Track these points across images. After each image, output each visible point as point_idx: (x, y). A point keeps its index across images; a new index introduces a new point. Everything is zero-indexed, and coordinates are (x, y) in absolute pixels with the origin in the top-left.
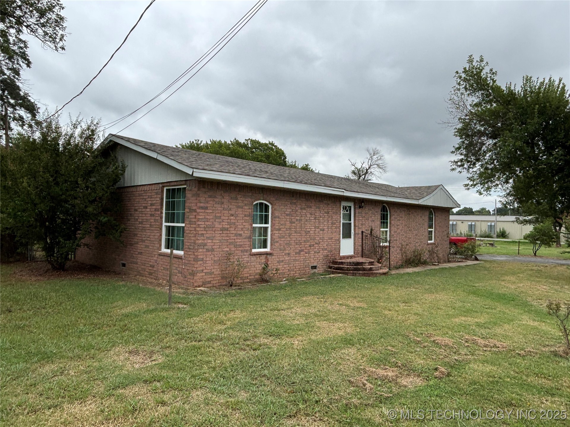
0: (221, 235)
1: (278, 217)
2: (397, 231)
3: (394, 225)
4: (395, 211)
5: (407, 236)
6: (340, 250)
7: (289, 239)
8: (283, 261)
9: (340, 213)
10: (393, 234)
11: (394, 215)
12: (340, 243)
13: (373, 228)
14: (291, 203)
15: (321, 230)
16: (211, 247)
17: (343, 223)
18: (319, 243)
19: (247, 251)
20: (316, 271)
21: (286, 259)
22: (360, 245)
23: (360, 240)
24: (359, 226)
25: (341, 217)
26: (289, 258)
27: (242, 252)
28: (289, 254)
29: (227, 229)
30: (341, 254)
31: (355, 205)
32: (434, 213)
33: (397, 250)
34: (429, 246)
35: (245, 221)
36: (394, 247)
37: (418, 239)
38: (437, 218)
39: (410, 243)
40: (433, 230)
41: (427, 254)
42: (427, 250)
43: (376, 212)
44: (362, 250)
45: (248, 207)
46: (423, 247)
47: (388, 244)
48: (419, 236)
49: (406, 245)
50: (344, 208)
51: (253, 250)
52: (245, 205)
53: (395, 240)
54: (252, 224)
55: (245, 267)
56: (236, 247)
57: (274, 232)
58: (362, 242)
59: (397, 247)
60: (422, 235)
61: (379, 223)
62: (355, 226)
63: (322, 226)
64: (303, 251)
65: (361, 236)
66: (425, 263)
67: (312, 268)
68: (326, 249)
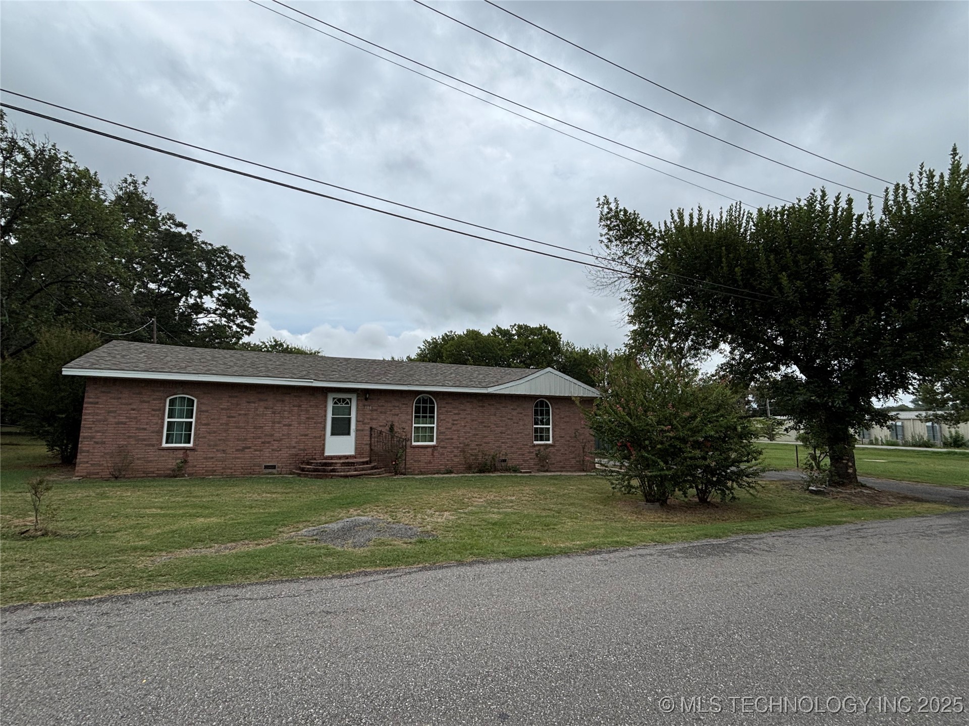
0: (116, 429)
1: (207, 411)
2: (454, 428)
3: (444, 420)
4: (447, 403)
5: (477, 435)
6: (323, 450)
7: (224, 435)
8: (212, 458)
9: (326, 407)
10: (444, 430)
11: (445, 407)
12: (324, 440)
13: (396, 424)
14: (230, 397)
15: (285, 425)
16: (100, 440)
17: (333, 418)
18: (281, 440)
19: (153, 445)
20: (274, 471)
21: (219, 455)
22: (366, 444)
23: (365, 437)
24: (366, 421)
25: (326, 411)
26: (224, 455)
27: (146, 445)
28: (223, 451)
29: (125, 424)
30: (327, 454)
31: (358, 397)
32: (551, 404)
33: (453, 452)
34: (537, 448)
35: (153, 416)
36: (446, 448)
37: (508, 438)
38: (557, 411)
39: (486, 443)
40: (550, 426)
41: (531, 459)
42: (533, 453)
43: (404, 404)
44: (371, 450)
45: (157, 402)
46: (521, 448)
47: (434, 443)
48: (508, 435)
49: (477, 445)
50: (339, 400)
51: (164, 445)
52: (154, 400)
53: (448, 439)
54: (163, 419)
55: (150, 461)
56: (138, 440)
57: (199, 427)
58: (371, 441)
59: (454, 448)
60: (518, 433)
61: (409, 417)
62: (357, 421)
63: (286, 421)
64: (250, 448)
65: (368, 432)
66: (508, 470)
67: (266, 467)
68: (294, 447)
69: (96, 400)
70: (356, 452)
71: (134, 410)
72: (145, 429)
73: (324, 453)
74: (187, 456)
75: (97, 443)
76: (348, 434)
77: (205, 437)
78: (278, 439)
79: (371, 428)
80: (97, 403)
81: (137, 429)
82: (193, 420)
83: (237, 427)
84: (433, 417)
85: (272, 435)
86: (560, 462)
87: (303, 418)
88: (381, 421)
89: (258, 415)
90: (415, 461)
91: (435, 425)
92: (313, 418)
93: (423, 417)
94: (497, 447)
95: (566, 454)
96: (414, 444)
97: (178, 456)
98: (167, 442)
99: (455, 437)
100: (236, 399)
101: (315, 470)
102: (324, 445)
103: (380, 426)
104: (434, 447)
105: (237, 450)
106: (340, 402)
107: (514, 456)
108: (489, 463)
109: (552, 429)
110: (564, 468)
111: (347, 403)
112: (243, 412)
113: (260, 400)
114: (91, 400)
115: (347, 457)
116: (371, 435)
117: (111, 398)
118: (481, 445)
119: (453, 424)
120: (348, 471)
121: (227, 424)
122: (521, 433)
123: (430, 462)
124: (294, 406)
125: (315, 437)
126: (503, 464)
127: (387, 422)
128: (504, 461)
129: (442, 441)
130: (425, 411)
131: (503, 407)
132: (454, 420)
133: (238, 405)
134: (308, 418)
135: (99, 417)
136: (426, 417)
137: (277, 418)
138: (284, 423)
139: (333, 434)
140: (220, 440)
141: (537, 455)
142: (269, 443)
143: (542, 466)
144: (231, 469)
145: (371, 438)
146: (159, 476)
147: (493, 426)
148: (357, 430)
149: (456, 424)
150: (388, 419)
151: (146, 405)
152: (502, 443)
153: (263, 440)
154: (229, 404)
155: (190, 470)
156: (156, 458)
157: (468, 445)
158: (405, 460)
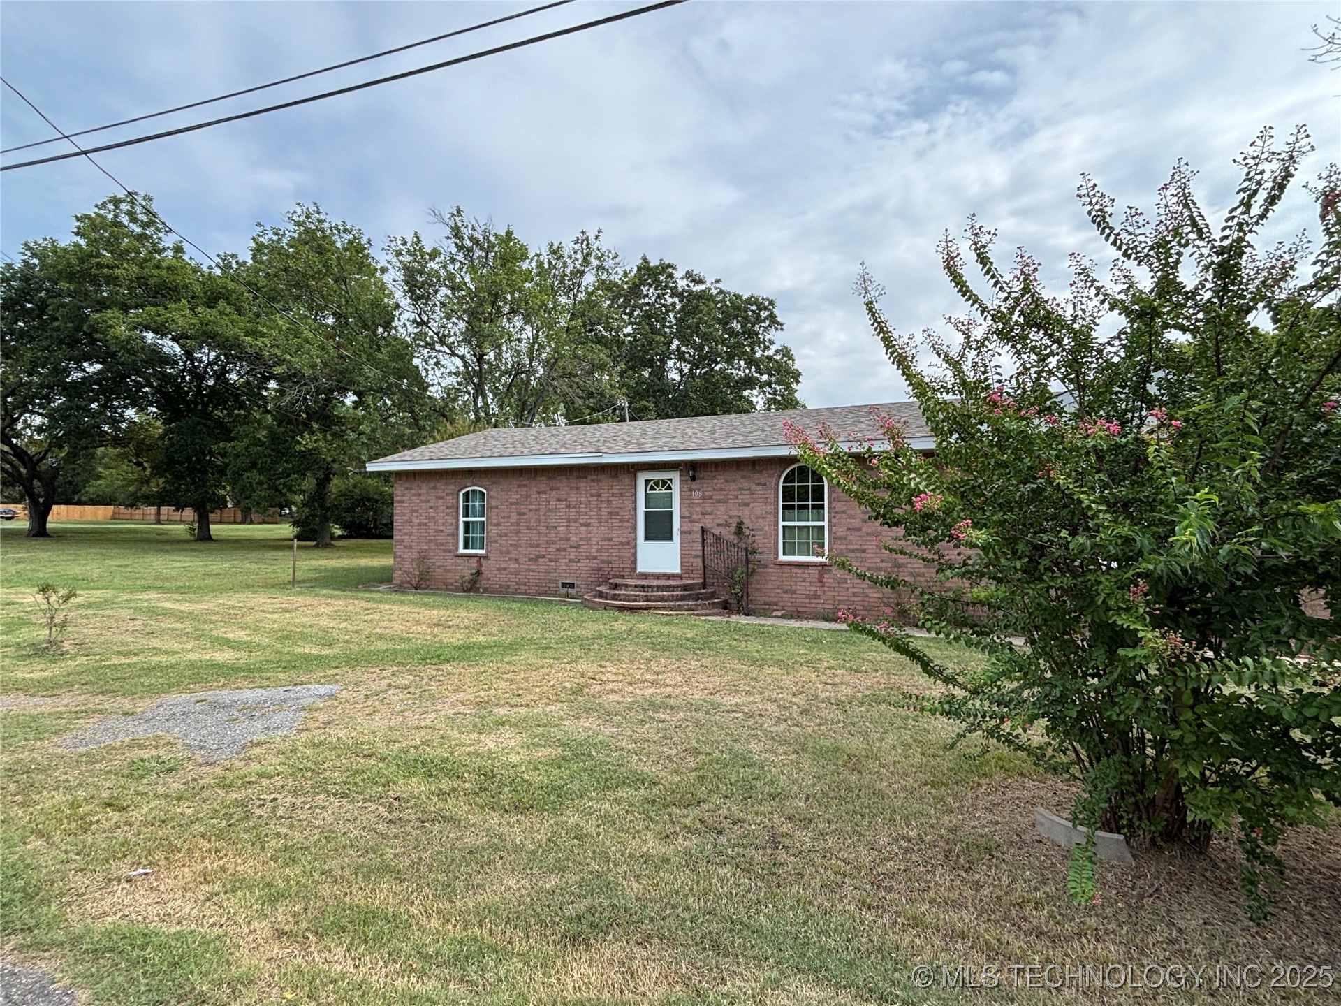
0: (419, 531)
1: (497, 507)
3: (844, 512)
7: (516, 538)
8: (505, 569)
9: (635, 494)
10: (844, 534)
12: (635, 547)
13: (747, 522)
14: (519, 486)
17: (646, 513)
19: (450, 552)
20: (573, 591)
21: (512, 566)
22: (697, 556)
23: (695, 545)
24: (695, 516)
25: (635, 502)
26: (517, 566)
27: (444, 551)
28: (516, 560)
29: (425, 524)
30: (641, 569)
31: (681, 476)
35: (448, 515)
43: (758, 484)
44: (705, 566)
45: (452, 497)
47: (824, 558)
50: (657, 483)
51: (462, 550)
52: (447, 495)
53: (853, 551)
54: (458, 520)
56: (437, 545)
57: (490, 528)
58: (703, 550)
61: (770, 508)
62: (681, 517)
64: (543, 557)
67: (564, 585)
69: (403, 498)
70: (682, 569)
72: (442, 531)
73: (635, 568)
74: (480, 565)
75: (406, 547)
76: (670, 538)
77: (496, 542)
78: (575, 545)
79: (703, 530)
80: (404, 501)
81: (436, 531)
82: (485, 519)
83: (528, 528)
84: (822, 507)
85: (568, 539)
87: (604, 512)
88: (719, 518)
89: (550, 510)
90: (786, 592)
91: (825, 524)
92: (617, 514)
93: (800, 507)
96: (783, 558)
97: (473, 565)
98: (464, 548)
100: (525, 489)
102: (635, 555)
103: (719, 525)
104: (823, 565)
105: (531, 560)
106: (658, 486)
111: (667, 488)
112: (534, 507)
113: (552, 489)
114: (399, 498)
115: (668, 576)
116: (704, 540)
117: (414, 495)
121: (518, 524)
123: (816, 596)
124: (592, 496)
125: (621, 543)
127: (730, 517)
129: (842, 554)
130: (803, 497)
133: (527, 497)
134: (610, 513)
135: (405, 518)
136: (806, 507)
137: (573, 515)
138: (582, 521)
139: (647, 538)
140: (511, 545)
142: (565, 550)
144: (525, 585)
145: (703, 547)
146: (457, 589)
148: (682, 533)
150: (731, 513)
151: (441, 502)
153: (558, 546)
154: (518, 496)
155: (484, 583)
156: (454, 567)
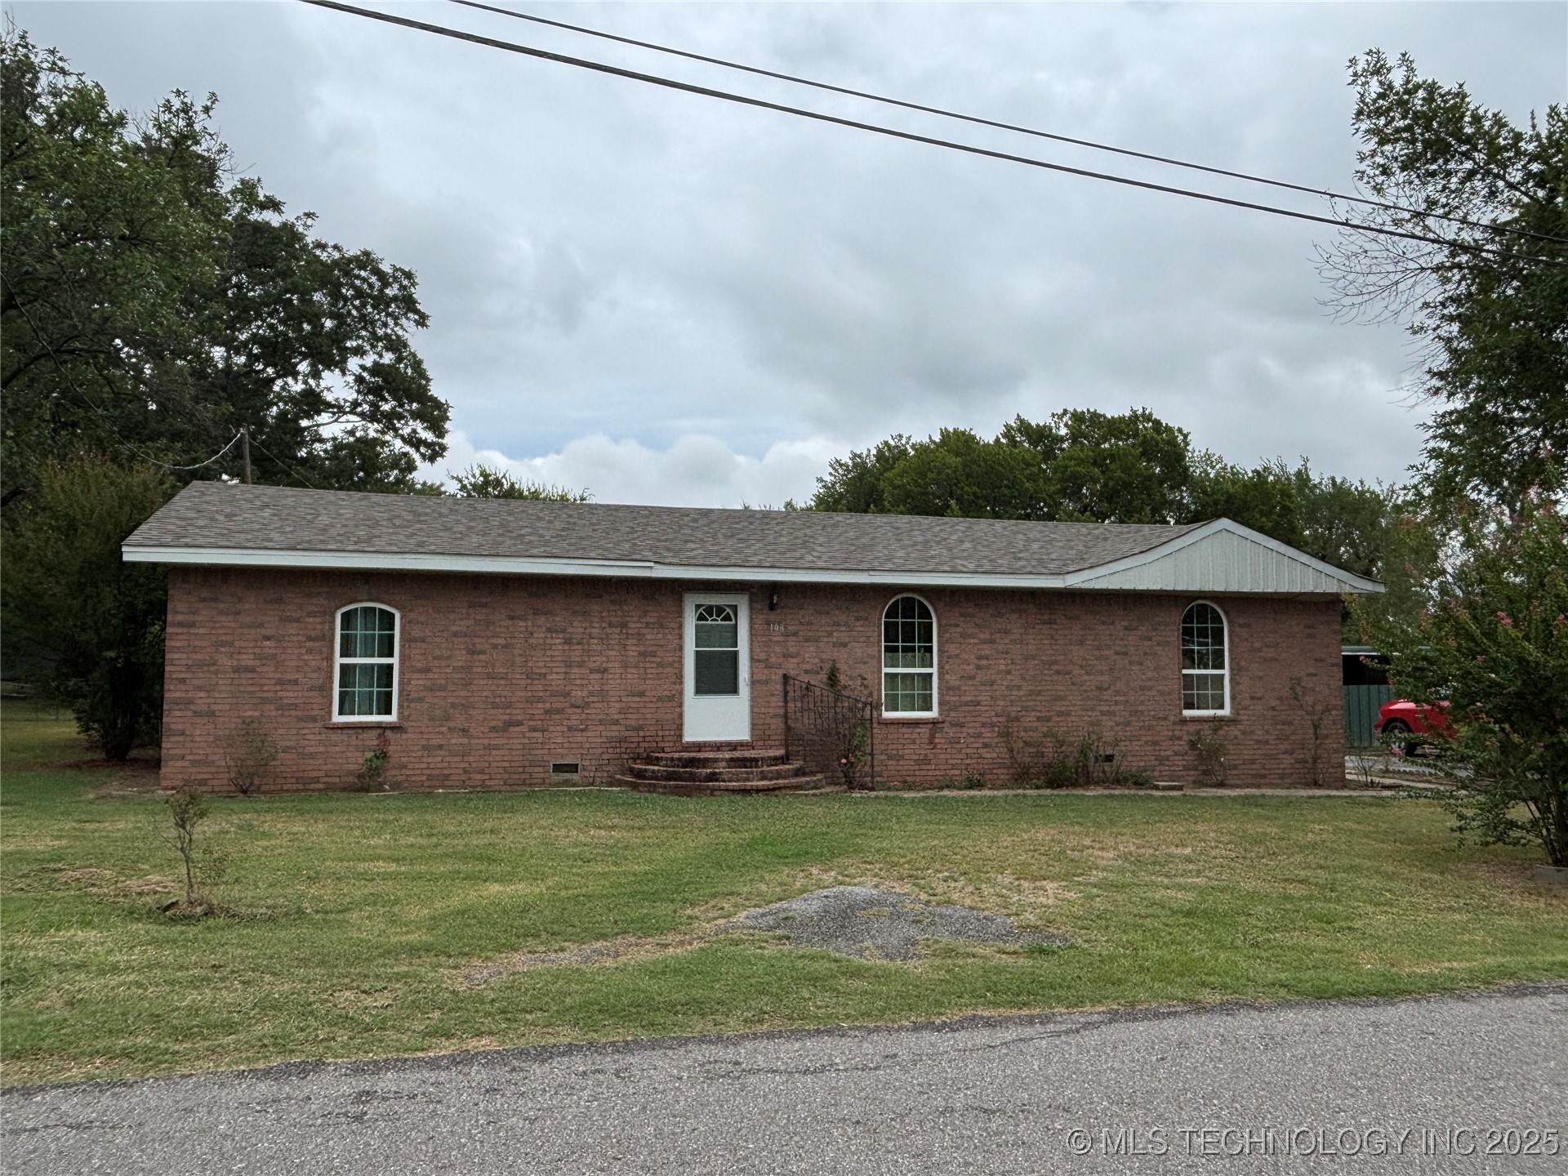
0: (236, 682)
1: (423, 640)
2: (981, 676)
3: (957, 656)
4: (962, 615)
5: (1039, 693)
6: (680, 727)
7: (463, 693)
8: (440, 747)
9: (681, 627)
10: (957, 683)
11: (957, 626)
12: (681, 705)
13: (843, 667)
14: (471, 605)
15: (592, 671)
16: (205, 708)
17: (697, 652)
18: (587, 705)
19: (314, 719)
20: (575, 777)
21: (453, 741)
22: (776, 716)
23: (774, 699)
24: (773, 660)
25: (681, 637)
26: (466, 741)
27: (300, 719)
28: (463, 730)
29: (252, 670)
30: (689, 736)
31: (751, 601)
32: (1226, 613)
33: (979, 735)
34: (1192, 728)
35: (310, 651)
36: (962, 725)
37: (1116, 703)
38: (1244, 633)
39: (1060, 714)
40: (1226, 672)
41: (1176, 754)
42: (1180, 738)
43: (857, 619)
44: (788, 729)
45: (318, 620)
46: (1149, 728)
47: (933, 714)
48: (1117, 693)
49: (1039, 719)
50: (709, 610)
51: (337, 718)
52: (309, 615)
53: (966, 704)
54: (330, 658)
55: (312, 756)
56: (281, 708)
57: (407, 676)
58: (786, 707)
59: (984, 725)
60: (1142, 689)
61: (873, 651)
62: (752, 660)
63: (597, 661)
64: (519, 723)
65: (780, 687)
66: (1119, 781)
67: (558, 768)
68: (616, 722)
69: (191, 618)
70: (752, 735)
71: (268, 638)
72: (296, 682)
73: (681, 736)
74: (386, 742)
75: (198, 714)
76: (733, 690)
77: (421, 700)
78: (579, 702)
79: (785, 677)
80: (192, 625)
81: (280, 682)
82: (395, 661)
83: (490, 676)
84: (929, 650)
85: (567, 694)
86: (1253, 762)
87: (633, 651)
88: (808, 660)
89: (532, 647)
90: (890, 758)
91: (934, 670)
92: (653, 654)
93: (906, 650)
94: (1092, 724)
95: (1267, 742)
96: (888, 715)
97: (368, 743)
98: (341, 713)
99: (984, 698)
100: (484, 610)
101: (670, 777)
102: (681, 716)
103: (806, 672)
104: (933, 723)
105: (493, 729)
106: (711, 616)
107: (1135, 746)
108: (1070, 762)
109: (1232, 680)
110: (1263, 776)
111: (727, 618)
112: (502, 641)
113: (536, 613)
114: (179, 618)
115: (733, 746)
116: (786, 693)
117: (221, 613)
118: (1048, 719)
119: (979, 667)
120: (748, 780)
121: (468, 669)
122: (1150, 689)
123: (925, 761)
124: (611, 625)
125: (660, 699)
126: (1107, 767)
127: (822, 661)
128: (1109, 758)
129: (955, 708)
130: (909, 637)
131: (1103, 623)
132: (980, 658)
133: (489, 623)
134: (641, 654)
135: (198, 656)
136: (912, 649)
137: (576, 655)
138: (592, 665)
139: (700, 690)
140: (453, 705)
141: (1193, 745)
142: (560, 711)
143: (1205, 773)
144: (482, 772)
145: (786, 702)
146: (330, 788)
147: (1076, 671)
148: (753, 683)
149: (988, 668)
150: (824, 656)
151: (292, 629)
152: (1103, 713)
153: (548, 705)
154: (469, 623)
155: (393, 774)
156: (321, 749)
157: (1017, 719)
158: (872, 754)
